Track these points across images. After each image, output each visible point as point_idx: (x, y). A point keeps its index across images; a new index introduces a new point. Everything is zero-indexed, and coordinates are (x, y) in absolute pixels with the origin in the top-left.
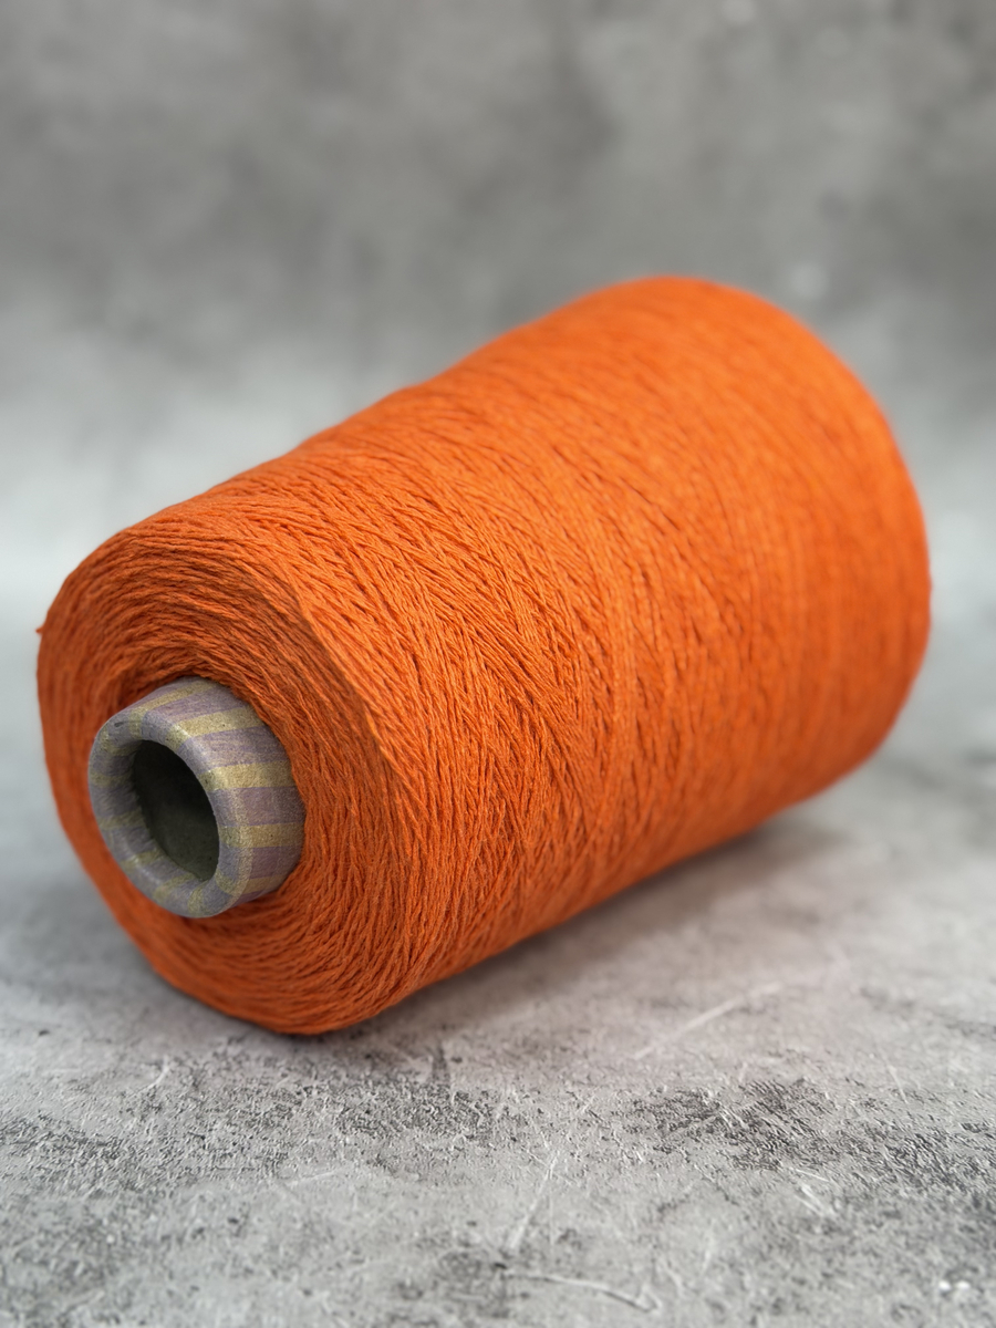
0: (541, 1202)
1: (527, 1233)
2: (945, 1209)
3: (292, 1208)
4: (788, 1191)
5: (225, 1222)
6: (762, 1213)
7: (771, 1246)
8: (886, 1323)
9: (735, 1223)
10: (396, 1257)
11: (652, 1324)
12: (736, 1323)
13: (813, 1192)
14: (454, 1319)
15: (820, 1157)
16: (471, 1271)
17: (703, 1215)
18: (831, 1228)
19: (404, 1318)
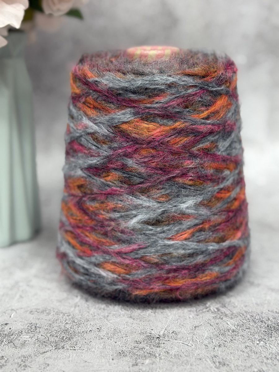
0: (168, 326)
1: (164, 332)
2: (260, 327)
3: (111, 326)
5: (96, 329)
6: (218, 328)
7: (219, 334)
8: (243, 349)
9: (212, 330)
10: (135, 336)
11: (192, 349)
12: (210, 349)
13: (230, 324)
14: (148, 347)
15: (233, 317)
16: (152, 339)
17: (205, 328)
18: (233, 331)
19: (137, 347)
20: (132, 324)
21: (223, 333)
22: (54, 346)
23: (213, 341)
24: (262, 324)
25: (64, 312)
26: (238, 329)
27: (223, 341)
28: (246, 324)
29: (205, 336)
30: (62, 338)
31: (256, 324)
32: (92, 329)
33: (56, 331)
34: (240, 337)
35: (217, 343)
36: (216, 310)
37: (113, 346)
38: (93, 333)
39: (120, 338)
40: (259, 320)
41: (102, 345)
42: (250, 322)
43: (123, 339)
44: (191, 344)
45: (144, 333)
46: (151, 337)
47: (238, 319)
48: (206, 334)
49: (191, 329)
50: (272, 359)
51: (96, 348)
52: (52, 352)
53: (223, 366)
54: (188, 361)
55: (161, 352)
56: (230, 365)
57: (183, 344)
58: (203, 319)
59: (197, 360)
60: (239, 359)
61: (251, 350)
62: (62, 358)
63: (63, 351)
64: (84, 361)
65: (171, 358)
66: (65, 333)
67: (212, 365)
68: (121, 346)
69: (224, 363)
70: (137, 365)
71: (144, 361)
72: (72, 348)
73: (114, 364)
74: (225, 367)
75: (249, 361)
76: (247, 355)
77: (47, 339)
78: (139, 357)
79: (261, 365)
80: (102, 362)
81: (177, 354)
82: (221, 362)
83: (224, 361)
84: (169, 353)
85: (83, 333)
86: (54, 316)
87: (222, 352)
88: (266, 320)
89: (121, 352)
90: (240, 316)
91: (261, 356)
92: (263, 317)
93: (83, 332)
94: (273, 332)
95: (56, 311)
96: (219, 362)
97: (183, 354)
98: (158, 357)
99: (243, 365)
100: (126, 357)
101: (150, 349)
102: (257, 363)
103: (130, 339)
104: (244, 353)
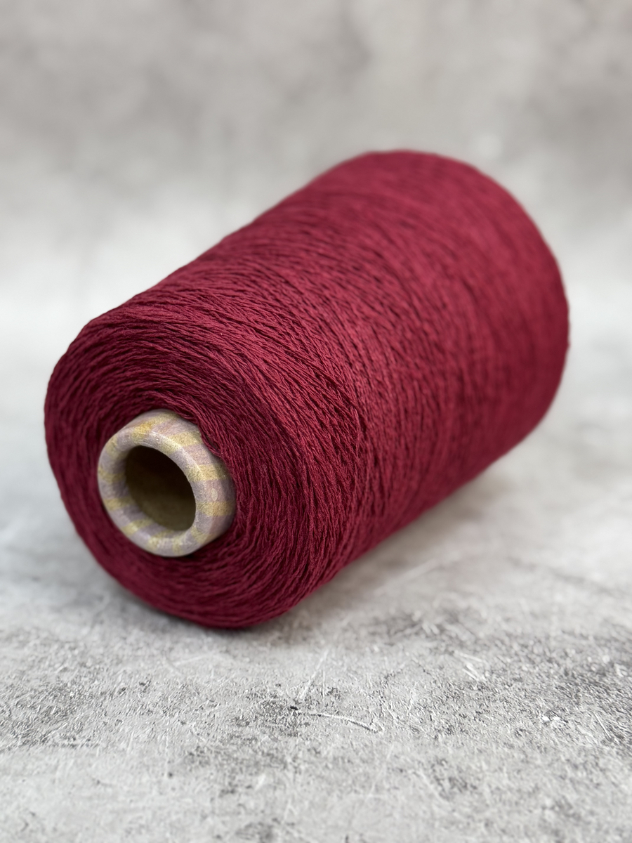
0: (319, 673)
1: (310, 690)
2: (548, 677)
3: (176, 677)
4: (459, 667)
5: (138, 685)
6: (444, 679)
7: (448, 697)
8: (511, 739)
9: (429, 684)
10: (235, 703)
11: (378, 740)
12: (427, 739)
13: (473, 667)
14: (266, 737)
15: (478, 649)
16: (277, 711)
17: (410, 680)
18: (482, 687)
19: (238, 737)
20: (230, 670)
21: (455, 693)
22: (20, 736)
23: (433, 715)
24: (550, 668)
25: (62, 638)
26: (494, 681)
27: (457, 715)
28: (512, 667)
29: (412, 702)
30: (47, 713)
31: (537, 669)
32: (125, 686)
33: (33, 692)
34: (499, 704)
35: (443, 721)
36: (436, 631)
37: (176, 733)
38: (129, 696)
39: (196, 710)
40: (543, 657)
41: (148, 730)
42: (520, 661)
43: (203, 714)
44: (376, 724)
45: (259, 695)
46: (274, 706)
47: (490, 654)
48: (415, 695)
49: (376, 683)
50: (587, 766)
51: (129, 739)
52: (11, 754)
53: (460, 791)
54: (368, 777)
55: (299, 750)
56: (480, 789)
57: (356, 727)
58: (405, 655)
59: (393, 775)
60: (501, 769)
61: (531, 742)
62: (35, 772)
63: (42, 752)
64: (93, 780)
65: (323, 769)
66: (55, 696)
67: (432, 787)
68: (195, 733)
69: (463, 781)
70: (233, 792)
71: (254, 780)
72: (66, 742)
73: (173, 789)
74: (468, 793)
75: (528, 775)
76: (522, 757)
77: (8, 713)
78: (242, 766)
79: (562, 788)
80: (140, 784)
81: (341, 754)
82: (455, 779)
83: (462, 775)
84: (319, 753)
85: (104, 696)
86: (35, 650)
87: (457, 748)
88: (561, 657)
89: (195, 753)
90: (496, 645)
91: (557, 760)
92: (552, 649)
93: (102, 694)
94: (582, 690)
95: (44, 635)
96: (450, 779)
97: (357, 754)
98: (290, 767)
99: (514, 786)
100: (208, 767)
101: (272, 743)
102: (550, 781)
103: (222, 714)
104: (512, 750)
